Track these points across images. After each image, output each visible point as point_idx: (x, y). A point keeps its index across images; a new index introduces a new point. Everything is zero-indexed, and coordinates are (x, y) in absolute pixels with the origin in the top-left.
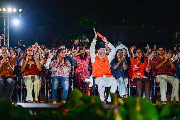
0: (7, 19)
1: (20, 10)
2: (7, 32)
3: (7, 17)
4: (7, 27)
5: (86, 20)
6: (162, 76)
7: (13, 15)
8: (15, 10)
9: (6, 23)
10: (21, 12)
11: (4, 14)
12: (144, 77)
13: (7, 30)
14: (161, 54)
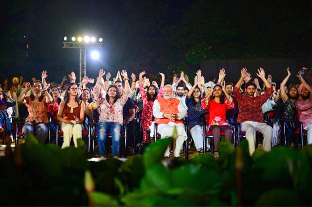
0: (83, 52)
1: (101, 40)
2: (83, 68)
3: (84, 49)
4: (83, 61)
5: (194, 53)
6: (251, 122)
7: (91, 45)
8: (93, 39)
9: (83, 56)
10: (102, 42)
11: (80, 44)
12: (225, 124)
13: (83, 65)
14: (250, 94)
